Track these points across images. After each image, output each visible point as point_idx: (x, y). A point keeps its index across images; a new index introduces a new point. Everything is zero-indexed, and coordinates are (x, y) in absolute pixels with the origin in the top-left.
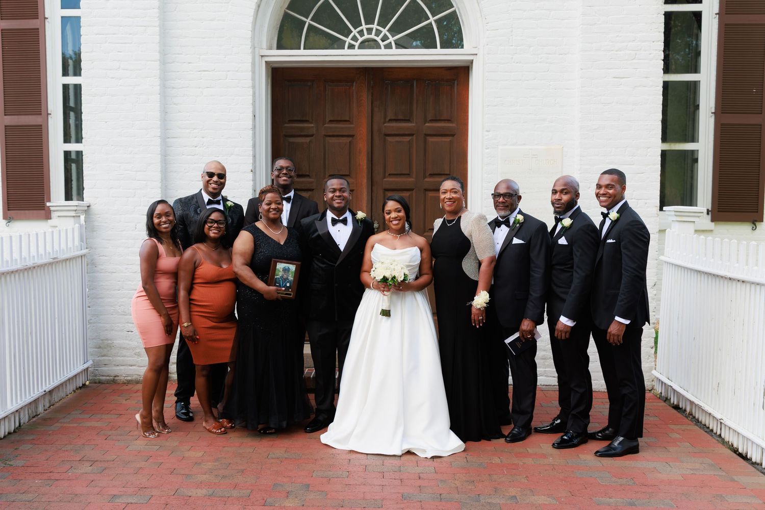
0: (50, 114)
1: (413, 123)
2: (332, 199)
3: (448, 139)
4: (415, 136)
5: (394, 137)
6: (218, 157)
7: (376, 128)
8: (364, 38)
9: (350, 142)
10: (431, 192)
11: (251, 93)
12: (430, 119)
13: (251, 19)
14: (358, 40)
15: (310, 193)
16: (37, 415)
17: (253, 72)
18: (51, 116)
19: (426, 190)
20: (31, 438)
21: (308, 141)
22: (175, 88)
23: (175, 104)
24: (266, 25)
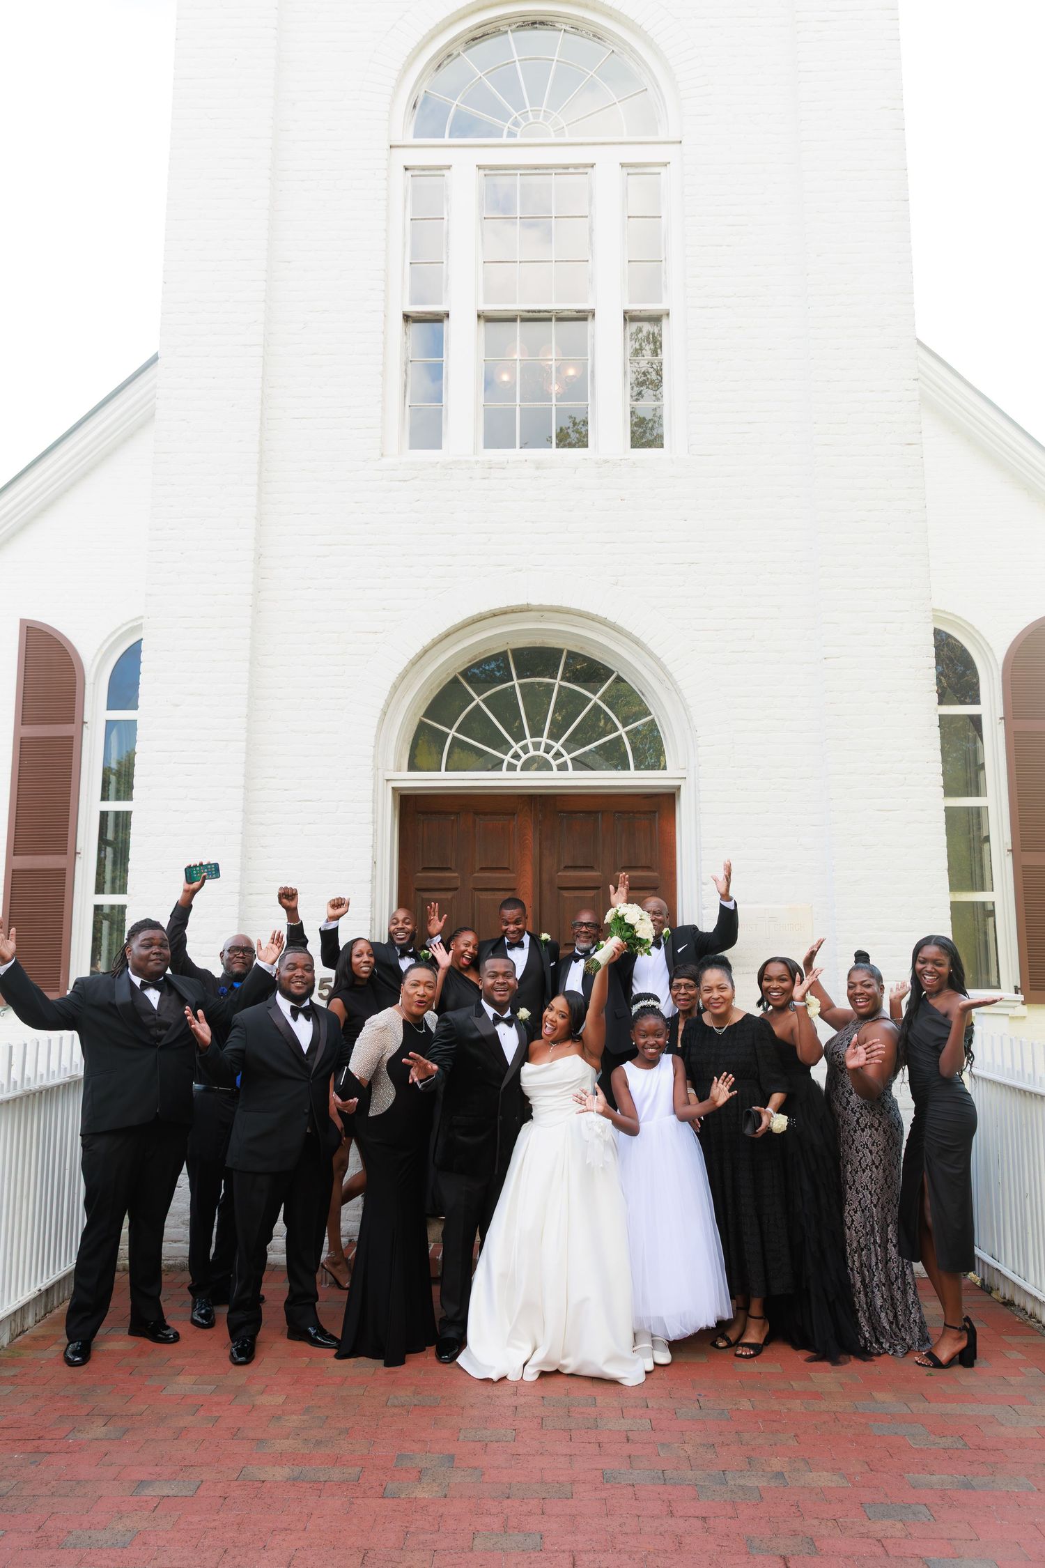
0: (79, 853)
2: (492, 988)
5: (573, 892)
7: (545, 877)
8: (529, 755)
11: (371, 831)
13: (374, 731)
14: (522, 758)
16: (23, 1332)
17: (375, 802)
18: (80, 855)
20: (12, 1374)
21: (450, 897)
22: (263, 824)
23: (262, 846)
24: (395, 739)
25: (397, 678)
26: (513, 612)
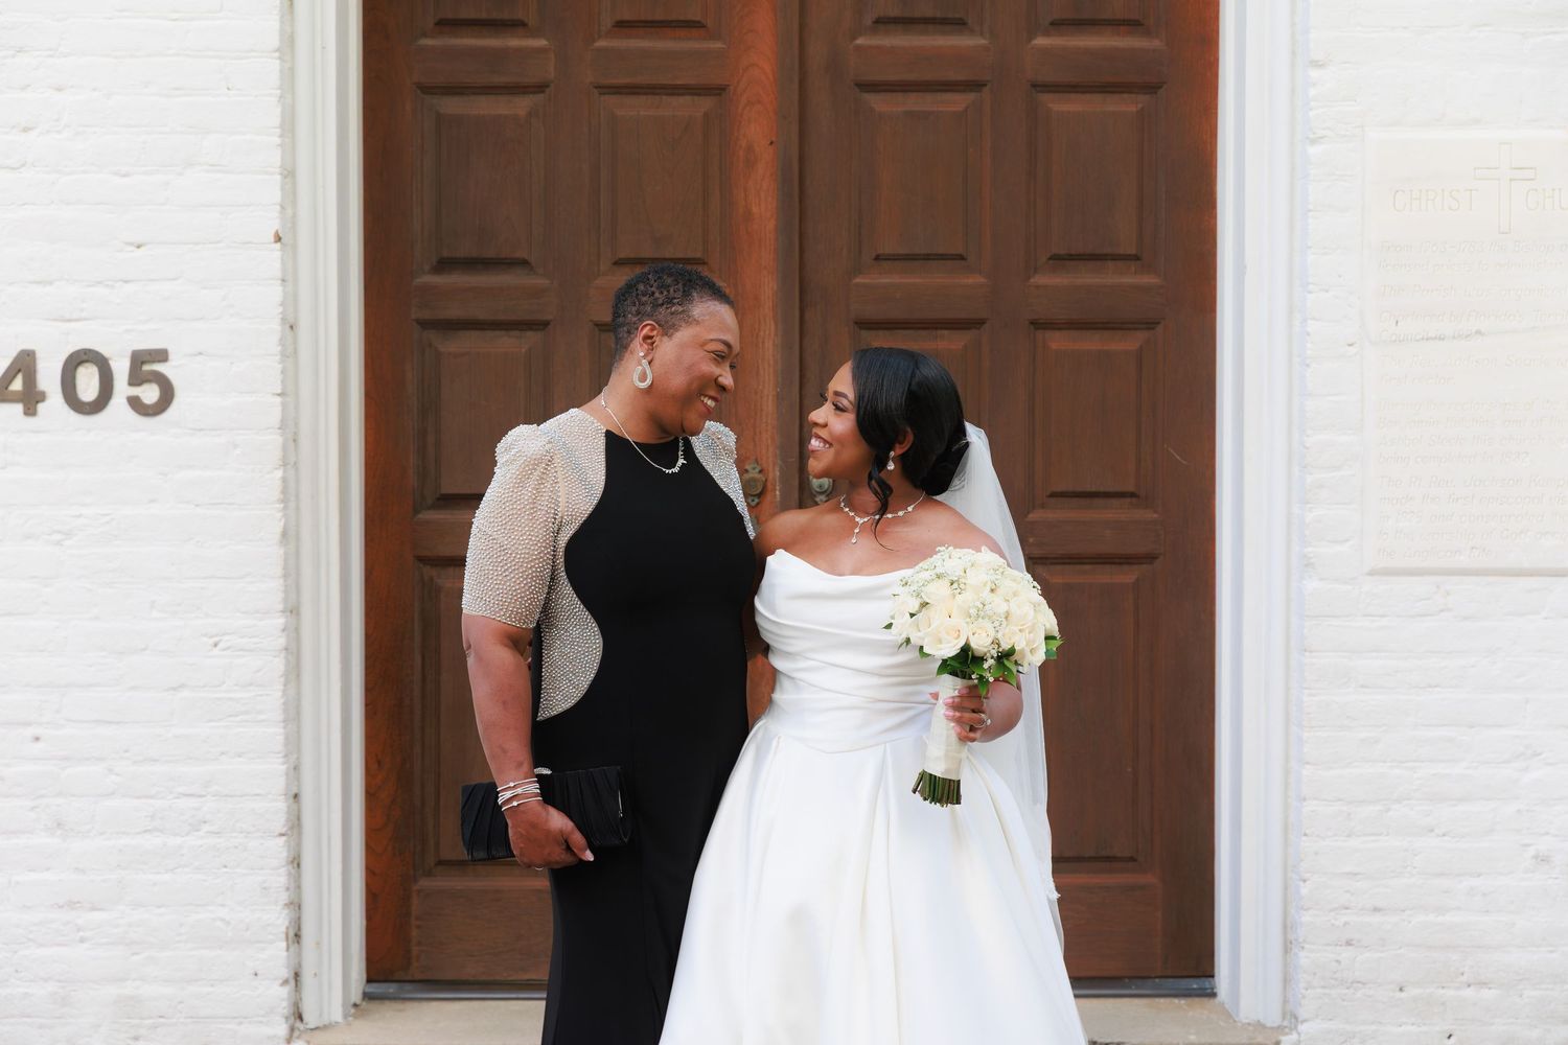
1: (982, 34)
3: (1126, 106)
4: (986, 90)
5: (900, 97)
6: (126, 175)
7: (818, 53)
9: (706, 115)
10: (1057, 334)
12: (1054, 16)
15: (532, 338)
19: (1037, 325)
21: (522, 112)
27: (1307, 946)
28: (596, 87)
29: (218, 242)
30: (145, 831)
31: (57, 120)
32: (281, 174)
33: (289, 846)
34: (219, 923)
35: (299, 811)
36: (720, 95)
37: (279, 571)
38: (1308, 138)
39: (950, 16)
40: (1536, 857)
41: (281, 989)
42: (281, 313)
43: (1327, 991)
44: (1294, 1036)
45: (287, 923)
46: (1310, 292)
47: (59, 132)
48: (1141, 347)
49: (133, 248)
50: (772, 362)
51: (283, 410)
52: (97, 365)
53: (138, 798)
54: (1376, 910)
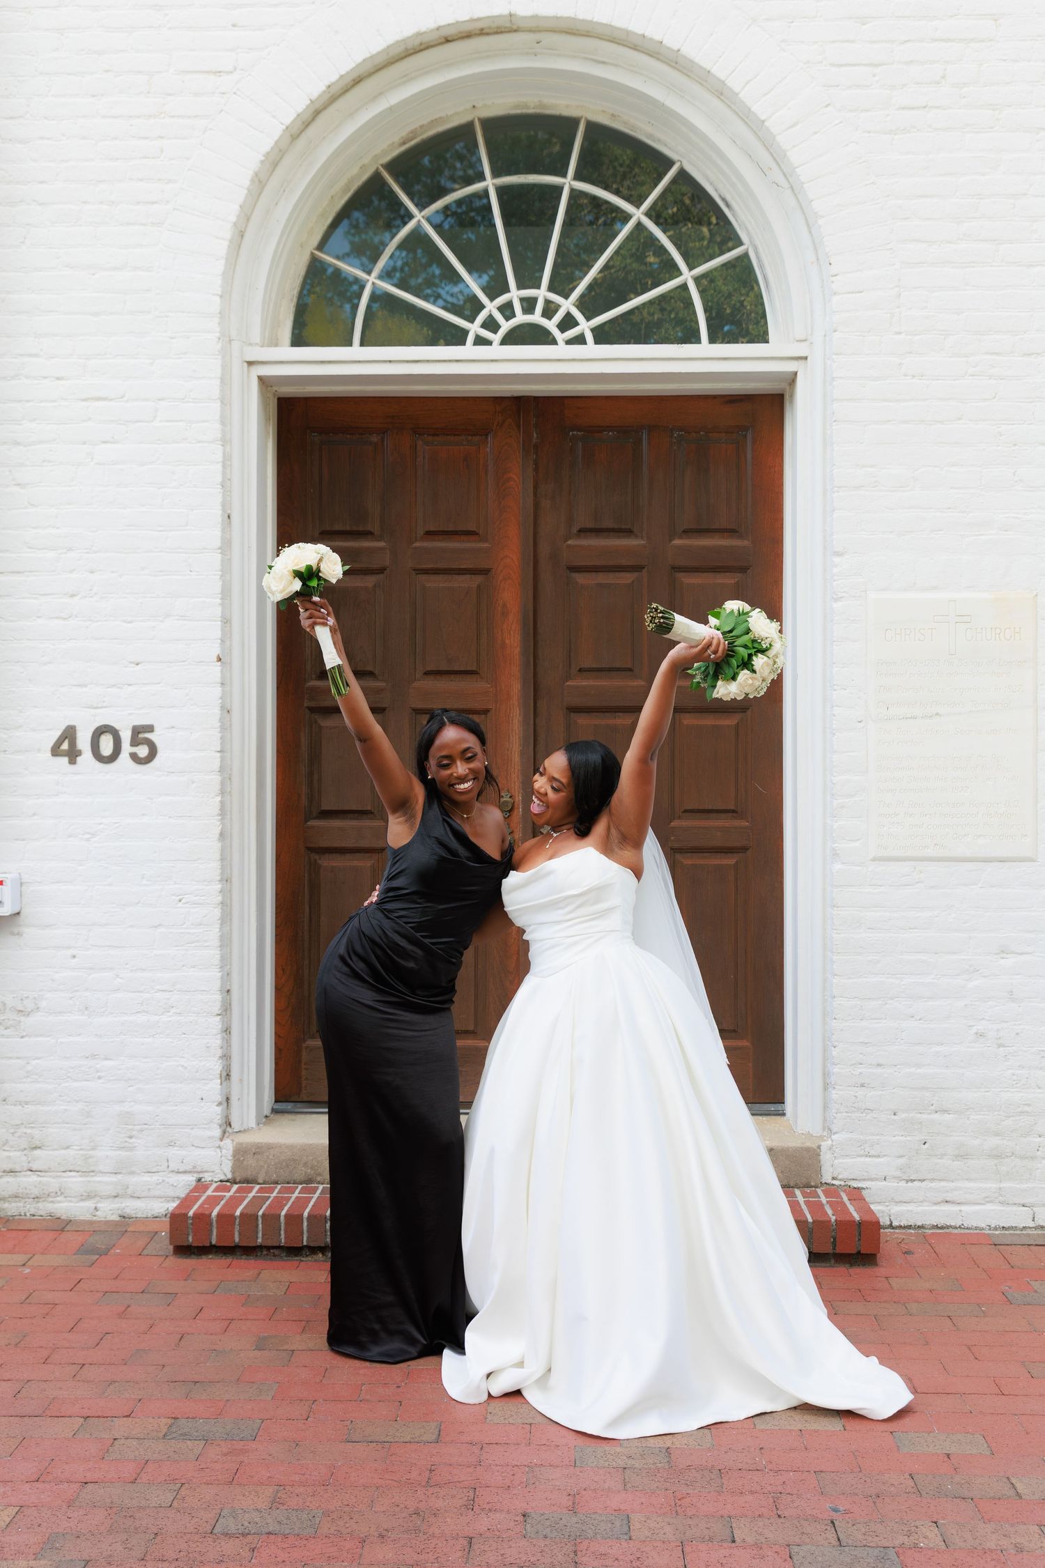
1: (642, 538)
3: (729, 580)
4: (645, 570)
5: (594, 575)
6: (130, 622)
7: (545, 549)
8: (513, 322)
9: (479, 587)
10: (687, 715)
11: (219, 456)
12: (685, 527)
13: (220, 266)
14: (500, 327)
17: (224, 401)
21: (370, 585)
22: (18, 444)
23: (19, 485)
24: (261, 284)
25: (262, 162)
26: (482, 33)
27: (836, 1087)
28: (414, 570)
29: (184, 661)
30: (137, 1012)
31: (90, 590)
32: (221, 621)
33: (223, 1022)
34: (180, 1068)
35: (230, 1000)
36: (486, 574)
37: (218, 856)
38: (833, 598)
39: (623, 527)
40: (977, 1033)
41: (216, 1108)
42: (221, 703)
43: (849, 1114)
44: (829, 1142)
45: (221, 1068)
46: (835, 690)
47: (92, 597)
48: (738, 723)
49: (133, 665)
50: (517, 732)
51: (221, 762)
52: (112, 734)
53: (134, 992)
54: (879, 1065)
